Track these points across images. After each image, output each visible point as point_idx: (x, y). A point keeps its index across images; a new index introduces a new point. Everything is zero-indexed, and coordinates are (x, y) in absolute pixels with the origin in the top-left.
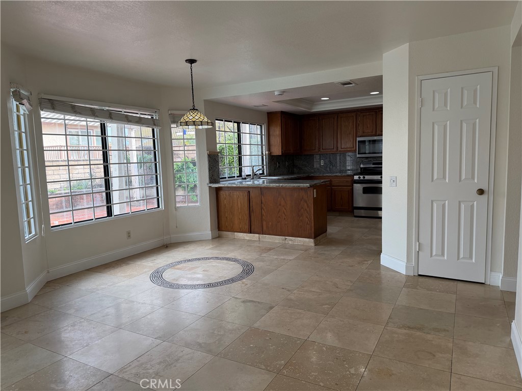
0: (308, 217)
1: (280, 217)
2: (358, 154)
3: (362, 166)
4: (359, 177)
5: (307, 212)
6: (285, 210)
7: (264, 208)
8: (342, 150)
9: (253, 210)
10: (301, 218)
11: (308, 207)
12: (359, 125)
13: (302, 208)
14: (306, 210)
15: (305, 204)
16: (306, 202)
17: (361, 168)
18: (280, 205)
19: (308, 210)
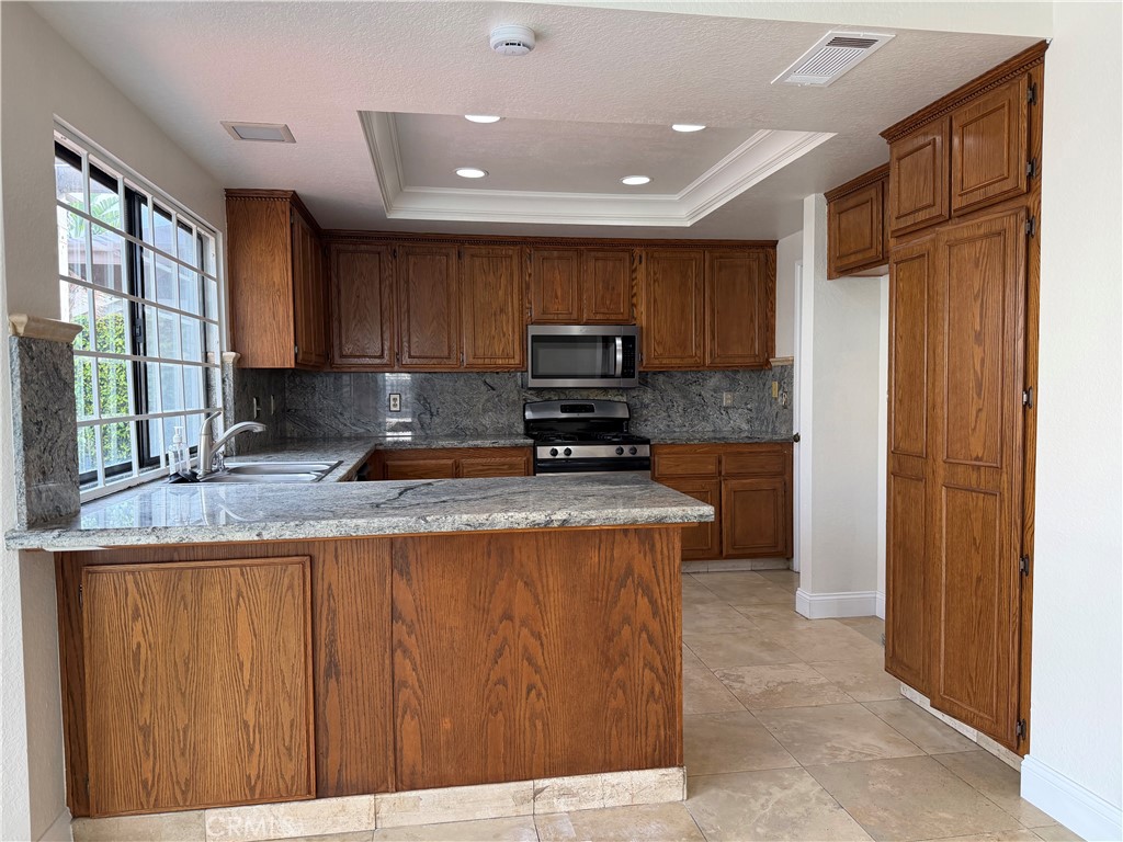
0: (658, 664)
1: (502, 681)
2: (533, 377)
3: (529, 415)
4: (555, 452)
5: (651, 641)
6: (533, 643)
7: (411, 641)
8: (475, 361)
9: (333, 665)
10: (620, 672)
11: (655, 614)
12: (528, 288)
13: (627, 620)
14: (644, 628)
15: (643, 602)
16: (648, 592)
17: (527, 423)
18: (507, 616)
19: (655, 626)
